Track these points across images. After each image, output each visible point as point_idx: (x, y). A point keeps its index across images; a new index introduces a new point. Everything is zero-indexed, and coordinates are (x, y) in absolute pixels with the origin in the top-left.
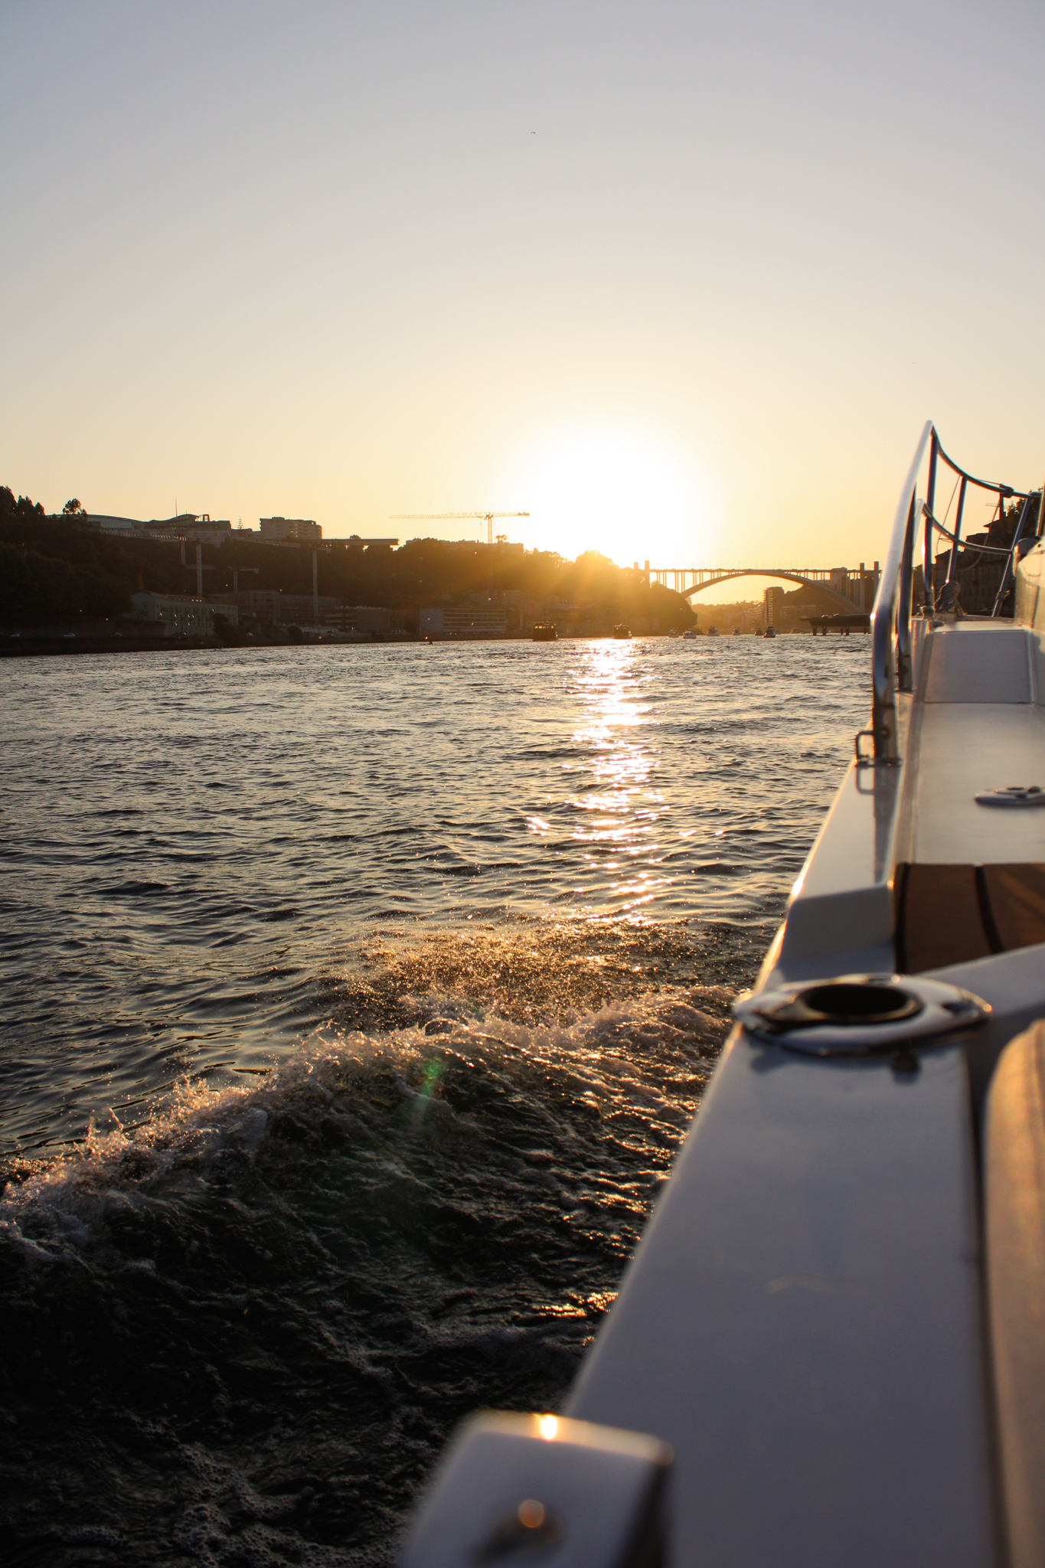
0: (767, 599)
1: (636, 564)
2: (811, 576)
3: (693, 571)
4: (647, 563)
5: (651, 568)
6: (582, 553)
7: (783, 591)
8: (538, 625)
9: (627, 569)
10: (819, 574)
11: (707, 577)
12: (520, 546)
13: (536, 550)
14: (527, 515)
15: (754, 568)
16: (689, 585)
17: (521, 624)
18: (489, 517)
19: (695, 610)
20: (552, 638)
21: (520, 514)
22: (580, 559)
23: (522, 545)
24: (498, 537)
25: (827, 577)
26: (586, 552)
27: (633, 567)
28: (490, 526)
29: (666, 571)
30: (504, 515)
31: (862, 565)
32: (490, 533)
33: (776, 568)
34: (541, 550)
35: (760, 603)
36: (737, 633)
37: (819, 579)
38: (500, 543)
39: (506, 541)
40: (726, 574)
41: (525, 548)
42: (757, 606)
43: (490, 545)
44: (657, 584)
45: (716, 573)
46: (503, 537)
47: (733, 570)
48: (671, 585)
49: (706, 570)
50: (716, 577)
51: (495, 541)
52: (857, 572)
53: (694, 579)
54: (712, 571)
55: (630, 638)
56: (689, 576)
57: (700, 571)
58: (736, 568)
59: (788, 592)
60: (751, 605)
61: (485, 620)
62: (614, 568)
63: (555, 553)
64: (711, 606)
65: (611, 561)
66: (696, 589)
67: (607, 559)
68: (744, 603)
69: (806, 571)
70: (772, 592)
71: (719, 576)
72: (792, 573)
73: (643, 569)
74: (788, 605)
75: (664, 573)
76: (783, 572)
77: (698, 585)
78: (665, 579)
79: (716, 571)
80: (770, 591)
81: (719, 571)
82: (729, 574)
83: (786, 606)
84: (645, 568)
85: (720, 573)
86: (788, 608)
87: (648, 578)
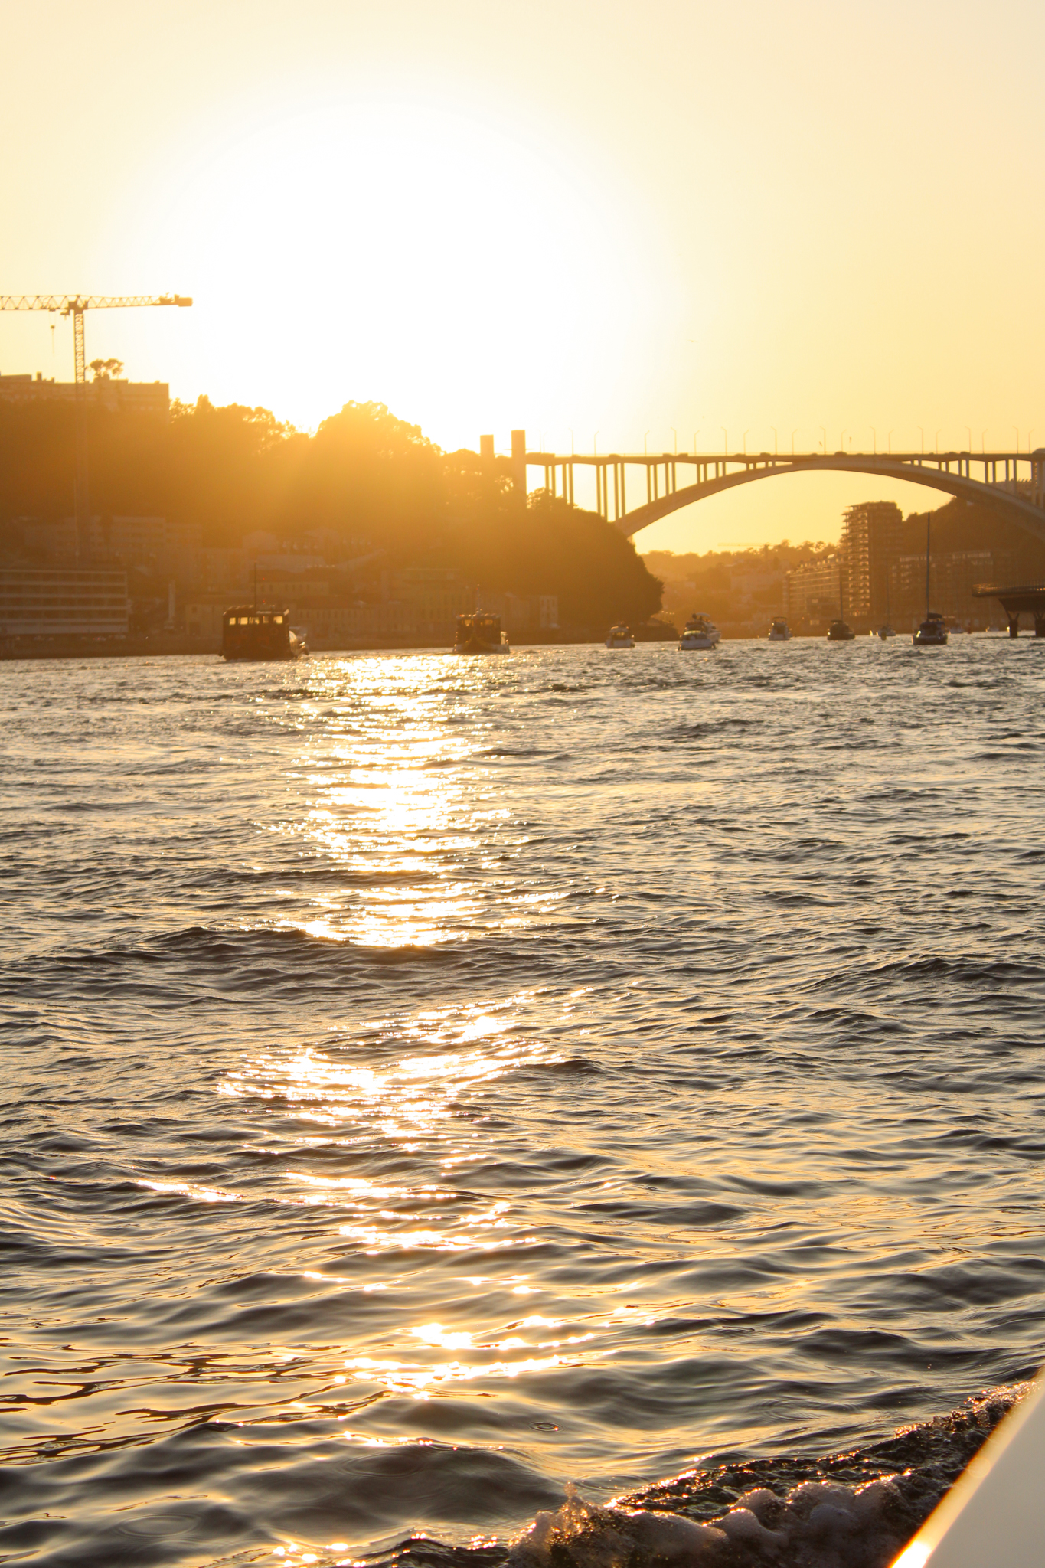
0: (850, 539)
1: (487, 442)
2: (977, 472)
3: (650, 461)
4: (519, 438)
6: (336, 410)
7: (899, 514)
8: (238, 615)
9: (464, 456)
10: (1001, 465)
12: (160, 391)
13: (204, 401)
14: (185, 302)
15: (820, 451)
16: (636, 500)
17: (172, 612)
18: (76, 308)
19: (653, 570)
20: (281, 651)
21: (164, 302)
22: (331, 427)
23: (166, 386)
24: (96, 365)
25: (1025, 472)
27: (477, 450)
28: (80, 333)
29: (572, 459)
30: (120, 304)
32: (80, 354)
33: (882, 449)
34: (218, 402)
35: (830, 549)
36: (780, 632)
37: (1001, 477)
38: (101, 380)
39: (121, 377)
40: (741, 467)
41: (173, 395)
42: (823, 556)
43: (78, 388)
44: (546, 497)
46: (110, 363)
47: (764, 457)
48: (585, 500)
49: (684, 458)
50: (711, 476)
51: (91, 376)
53: (651, 482)
54: (701, 461)
55: (505, 651)
56: (636, 474)
57: (667, 459)
58: (772, 452)
59: (914, 517)
60: (804, 555)
61: (48, 602)
62: (428, 452)
63: (260, 411)
64: (691, 558)
65: (417, 431)
66: (656, 510)
67: (405, 426)
68: (783, 548)
69: (966, 457)
70: (868, 518)
71: (721, 474)
72: (926, 464)
73: (509, 454)
74: (907, 560)
75: (567, 466)
76: (909, 462)
77: (663, 499)
78: (569, 482)
79: (715, 460)
80: (863, 516)
81: (725, 459)
82: (748, 467)
83: (901, 560)
84: (514, 450)
85: (728, 464)
86: (907, 567)
87: (520, 481)
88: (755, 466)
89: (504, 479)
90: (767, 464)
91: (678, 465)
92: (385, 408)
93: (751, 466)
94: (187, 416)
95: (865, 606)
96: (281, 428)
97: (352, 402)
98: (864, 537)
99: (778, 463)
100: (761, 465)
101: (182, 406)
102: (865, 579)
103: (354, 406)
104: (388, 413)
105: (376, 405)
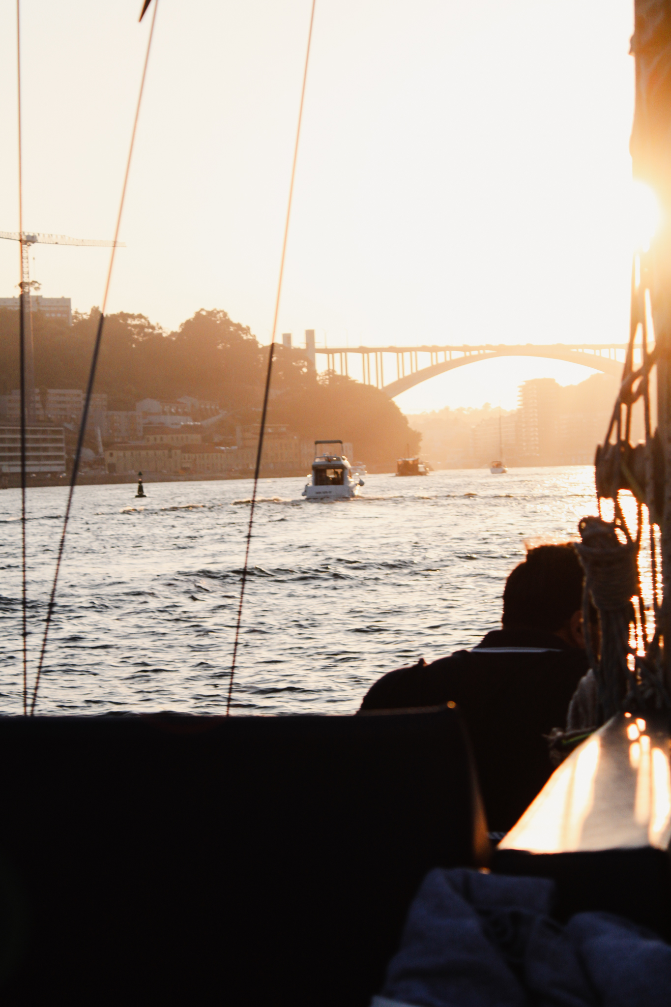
1: (287, 338)
3: (399, 351)
4: (310, 335)
5: (318, 345)
6: (191, 316)
11: (424, 361)
12: (65, 303)
13: (96, 310)
22: (188, 327)
23: (69, 300)
26: (198, 314)
27: (281, 343)
34: (108, 311)
38: (25, 296)
40: (461, 354)
41: (75, 307)
45: (441, 354)
46: (32, 284)
49: (424, 349)
51: (17, 293)
53: (402, 365)
54: (434, 349)
57: (412, 349)
62: (252, 344)
63: (140, 316)
65: (247, 330)
66: (406, 383)
67: (239, 327)
70: (536, 389)
71: (447, 359)
72: (587, 351)
73: (303, 346)
74: (565, 417)
75: (343, 354)
76: (575, 350)
77: (409, 377)
78: (345, 364)
79: (445, 349)
80: (533, 388)
81: (451, 349)
82: (465, 354)
84: (307, 344)
85: (453, 352)
86: (565, 422)
87: (311, 364)
88: (471, 354)
89: (304, 363)
90: (479, 352)
91: (419, 353)
92: (225, 315)
93: (468, 354)
94: (84, 320)
96: (153, 328)
97: (202, 310)
98: (533, 402)
99: (486, 351)
100: (474, 353)
101: (79, 314)
103: (204, 313)
104: (227, 318)
105: (218, 312)
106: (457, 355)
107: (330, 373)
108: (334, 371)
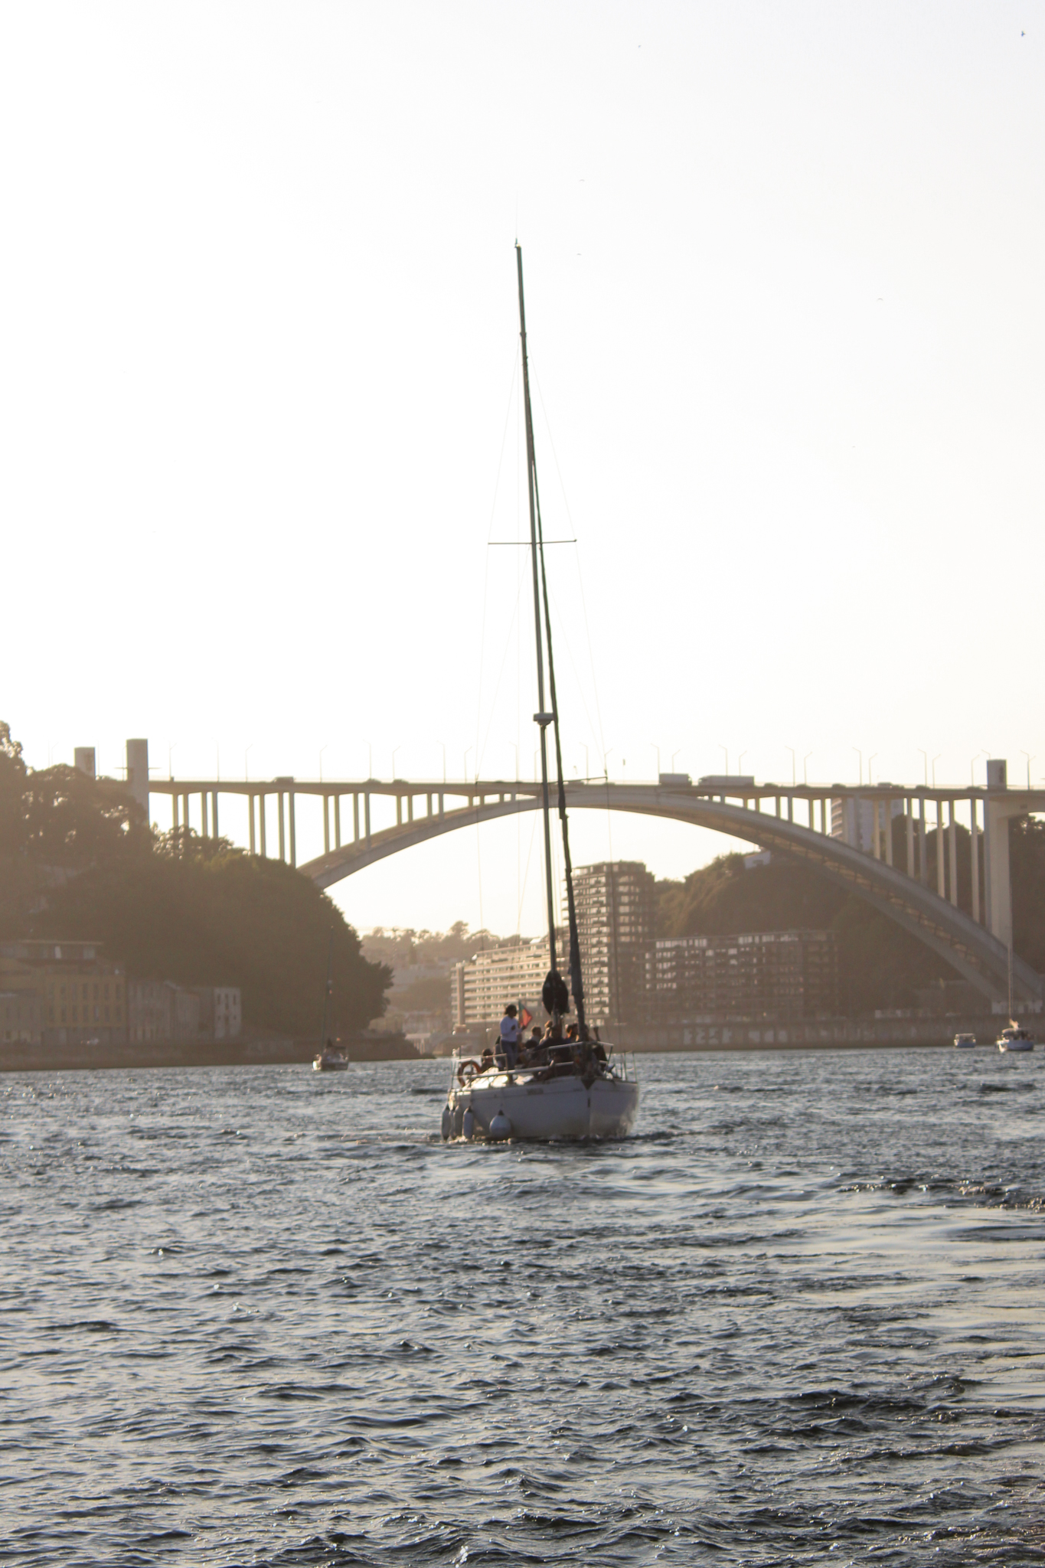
1: (86, 756)
3: (330, 790)
4: (138, 751)
5: (154, 775)
11: (384, 813)
29: (217, 787)
31: (997, 769)
45: (420, 800)
47: (499, 787)
49: (382, 787)
52: (972, 793)
54: (401, 789)
57: (357, 788)
66: (340, 863)
70: (606, 885)
71: (435, 811)
73: (121, 775)
74: (668, 944)
75: (209, 795)
76: (706, 797)
77: (352, 847)
78: (212, 815)
79: (428, 789)
80: (598, 882)
81: (443, 789)
83: (658, 945)
84: (131, 770)
85: (446, 797)
86: (668, 955)
87: (140, 812)
88: (482, 800)
89: (124, 811)
90: (502, 798)
91: (372, 796)
93: (477, 801)
95: (601, 1012)
98: (599, 912)
99: (519, 797)
100: (492, 799)
102: (600, 973)
106: (455, 803)
107: (181, 833)
108: (188, 830)
